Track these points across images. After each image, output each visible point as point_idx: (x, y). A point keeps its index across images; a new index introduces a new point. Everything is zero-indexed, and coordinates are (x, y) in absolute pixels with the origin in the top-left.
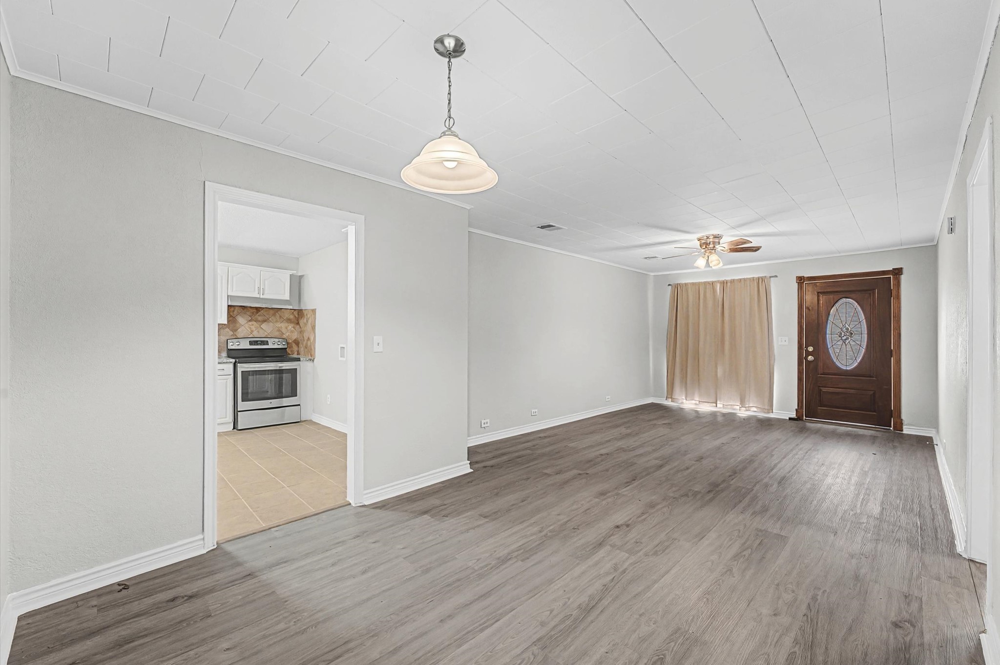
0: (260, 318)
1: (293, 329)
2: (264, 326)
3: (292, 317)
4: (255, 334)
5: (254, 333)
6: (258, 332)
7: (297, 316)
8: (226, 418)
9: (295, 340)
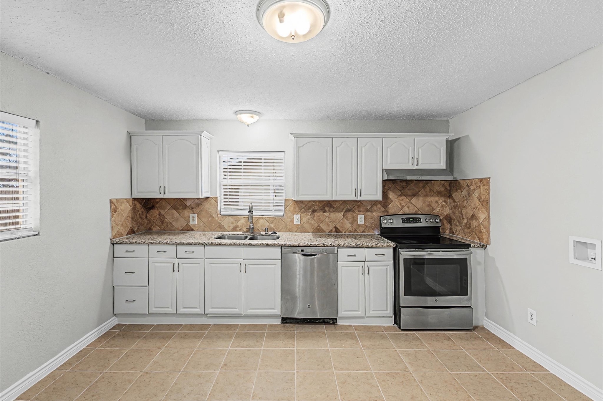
0: (410, 193)
1: (444, 203)
2: (414, 201)
3: (442, 189)
4: (406, 210)
5: (404, 209)
6: (408, 207)
7: (448, 188)
8: (387, 310)
9: (447, 216)
